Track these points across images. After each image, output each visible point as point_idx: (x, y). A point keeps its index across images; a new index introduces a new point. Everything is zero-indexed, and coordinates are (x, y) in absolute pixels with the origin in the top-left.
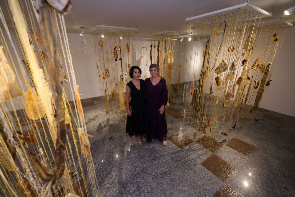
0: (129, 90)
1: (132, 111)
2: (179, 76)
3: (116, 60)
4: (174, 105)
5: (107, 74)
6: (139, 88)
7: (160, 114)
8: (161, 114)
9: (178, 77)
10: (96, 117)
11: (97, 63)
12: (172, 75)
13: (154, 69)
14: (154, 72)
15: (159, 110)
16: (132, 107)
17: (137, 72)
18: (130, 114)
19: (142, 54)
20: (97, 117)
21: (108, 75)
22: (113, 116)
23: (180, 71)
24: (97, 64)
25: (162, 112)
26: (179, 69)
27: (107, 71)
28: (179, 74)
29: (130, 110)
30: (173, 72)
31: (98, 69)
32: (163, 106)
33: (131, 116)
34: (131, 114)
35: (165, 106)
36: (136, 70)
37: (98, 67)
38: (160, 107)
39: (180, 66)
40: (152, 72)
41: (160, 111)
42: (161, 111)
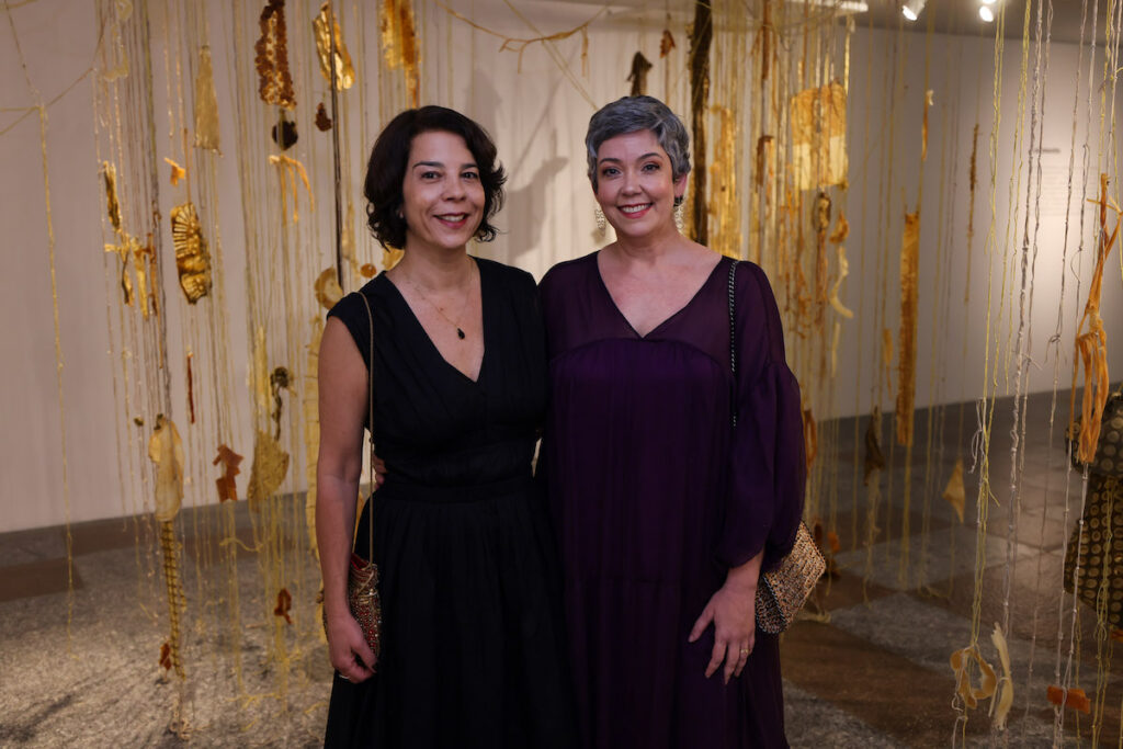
1: (376, 623)
2: (908, 308)
3: (287, 135)
4: (874, 607)
5: (193, 272)
6: (465, 354)
7: (713, 666)
8: (728, 671)
9: (895, 322)
10: (55, 707)
11: (112, 170)
12: (835, 301)
13: (634, 146)
14: (634, 180)
15: (701, 624)
17: (453, 173)
18: (358, 660)
19: (554, 137)
20: (64, 712)
21: (205, 278)
22: (231, 700)
23: (913, 262)
24: (109, 184)
25: (740, 652)
26: (906, 243)
27: (192, 245)
28: (903, 298)
29: (354, 610)
30: (845, 273)
31: (116, 223)
32: (746, 576)
33: (367, 681)
34: (369, 656)
35: (774, 581)
37: (113, 212)
38: (718, 582)
39: (908, 221)
40: (612, 187)
41: (711, 628)
42: (722, 632)
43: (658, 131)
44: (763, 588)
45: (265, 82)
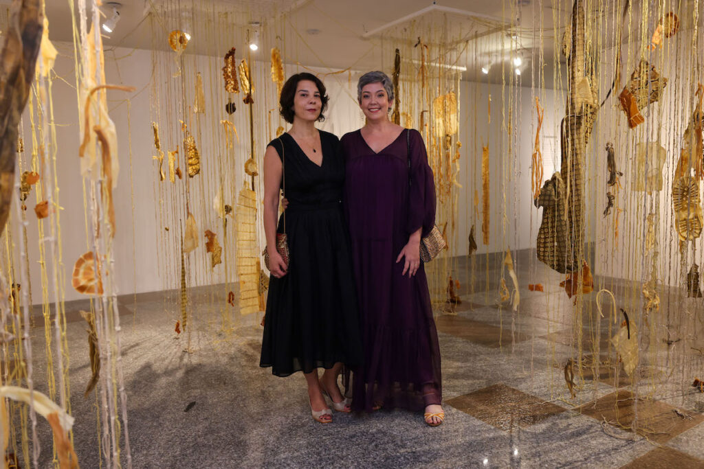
0: (278, 165)
1: (287, 254)
2: (486, 186)
3: (231, 108)
5: (191, 165)
6: (317, 158)
7: (405, 270)
8: (411, 272)
9: (481, 193)
10: (133, 347)
11: (157, 126)
12: (455, 181)
13: (373, 88)
14: (375, 100)
15: (400, 256)
16: (288, 237)
17: (311, 94)
18: (281, 268)
20: (137, 348)
21: (197, 167)
22: (207, 343)
23: (487, 167)
24: (155, 131)
25: (415, 265)
26: (484, 159)
27: (191, 153)
28: (483, 182)
29: (279, 250)
30: (458, 169)
31: (158, 147)
32: (417, 236)
33: (285, 276)
34: (285, 266)
36: (307, 86)
37: (157, 142)
38: (406, 241)
39: (484, 150)
40: (366, 102)
41: (404, 257)
42: (408, 258)
43: (383, 83)
44: (423, 245)
45: (227, 83)
